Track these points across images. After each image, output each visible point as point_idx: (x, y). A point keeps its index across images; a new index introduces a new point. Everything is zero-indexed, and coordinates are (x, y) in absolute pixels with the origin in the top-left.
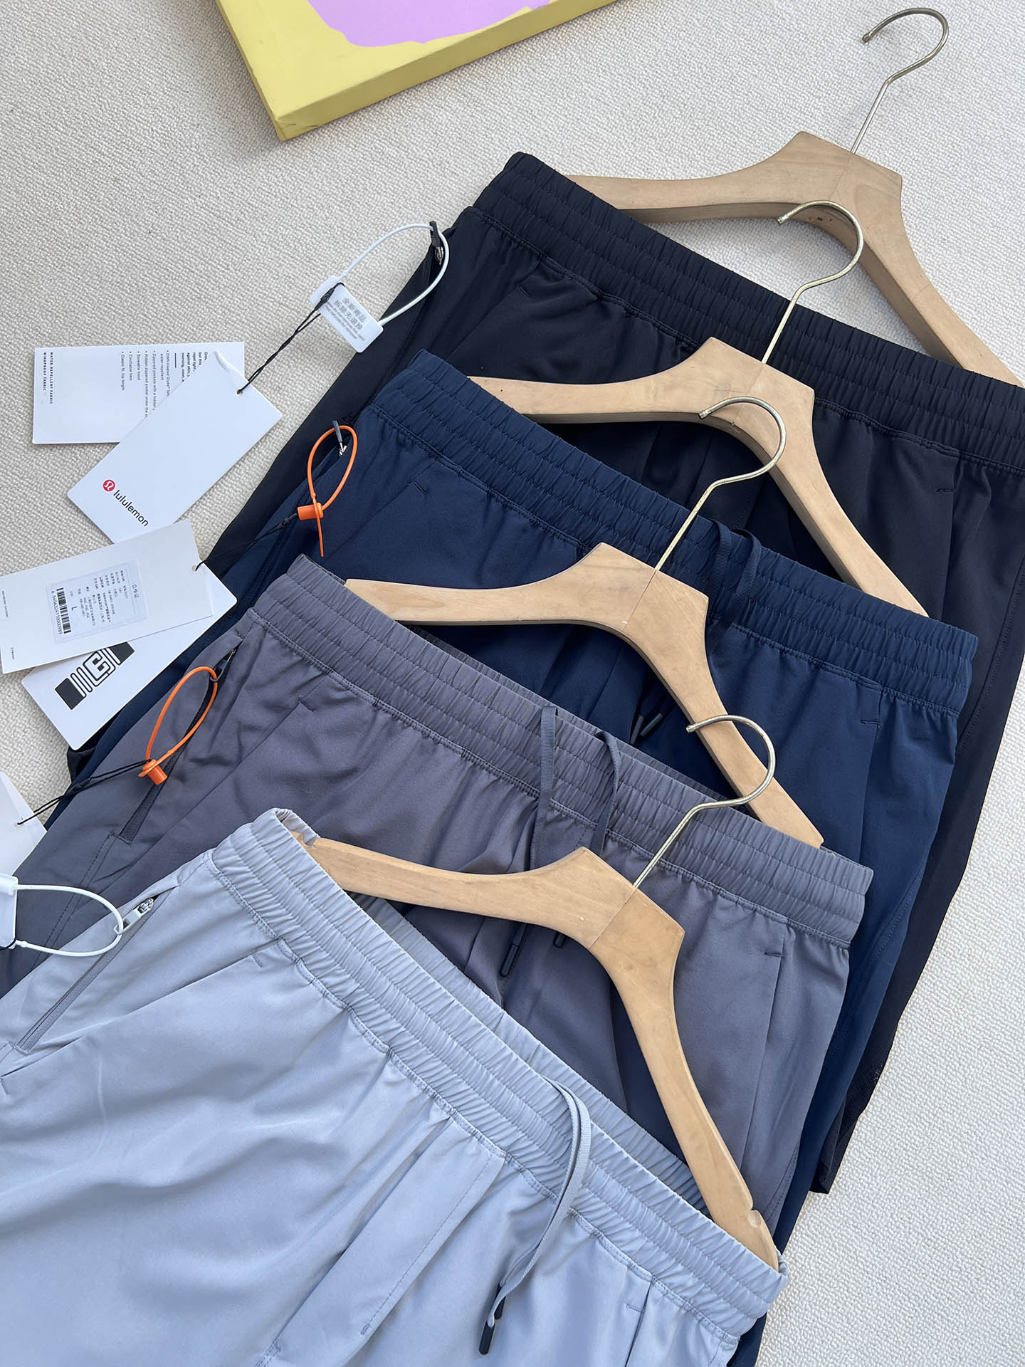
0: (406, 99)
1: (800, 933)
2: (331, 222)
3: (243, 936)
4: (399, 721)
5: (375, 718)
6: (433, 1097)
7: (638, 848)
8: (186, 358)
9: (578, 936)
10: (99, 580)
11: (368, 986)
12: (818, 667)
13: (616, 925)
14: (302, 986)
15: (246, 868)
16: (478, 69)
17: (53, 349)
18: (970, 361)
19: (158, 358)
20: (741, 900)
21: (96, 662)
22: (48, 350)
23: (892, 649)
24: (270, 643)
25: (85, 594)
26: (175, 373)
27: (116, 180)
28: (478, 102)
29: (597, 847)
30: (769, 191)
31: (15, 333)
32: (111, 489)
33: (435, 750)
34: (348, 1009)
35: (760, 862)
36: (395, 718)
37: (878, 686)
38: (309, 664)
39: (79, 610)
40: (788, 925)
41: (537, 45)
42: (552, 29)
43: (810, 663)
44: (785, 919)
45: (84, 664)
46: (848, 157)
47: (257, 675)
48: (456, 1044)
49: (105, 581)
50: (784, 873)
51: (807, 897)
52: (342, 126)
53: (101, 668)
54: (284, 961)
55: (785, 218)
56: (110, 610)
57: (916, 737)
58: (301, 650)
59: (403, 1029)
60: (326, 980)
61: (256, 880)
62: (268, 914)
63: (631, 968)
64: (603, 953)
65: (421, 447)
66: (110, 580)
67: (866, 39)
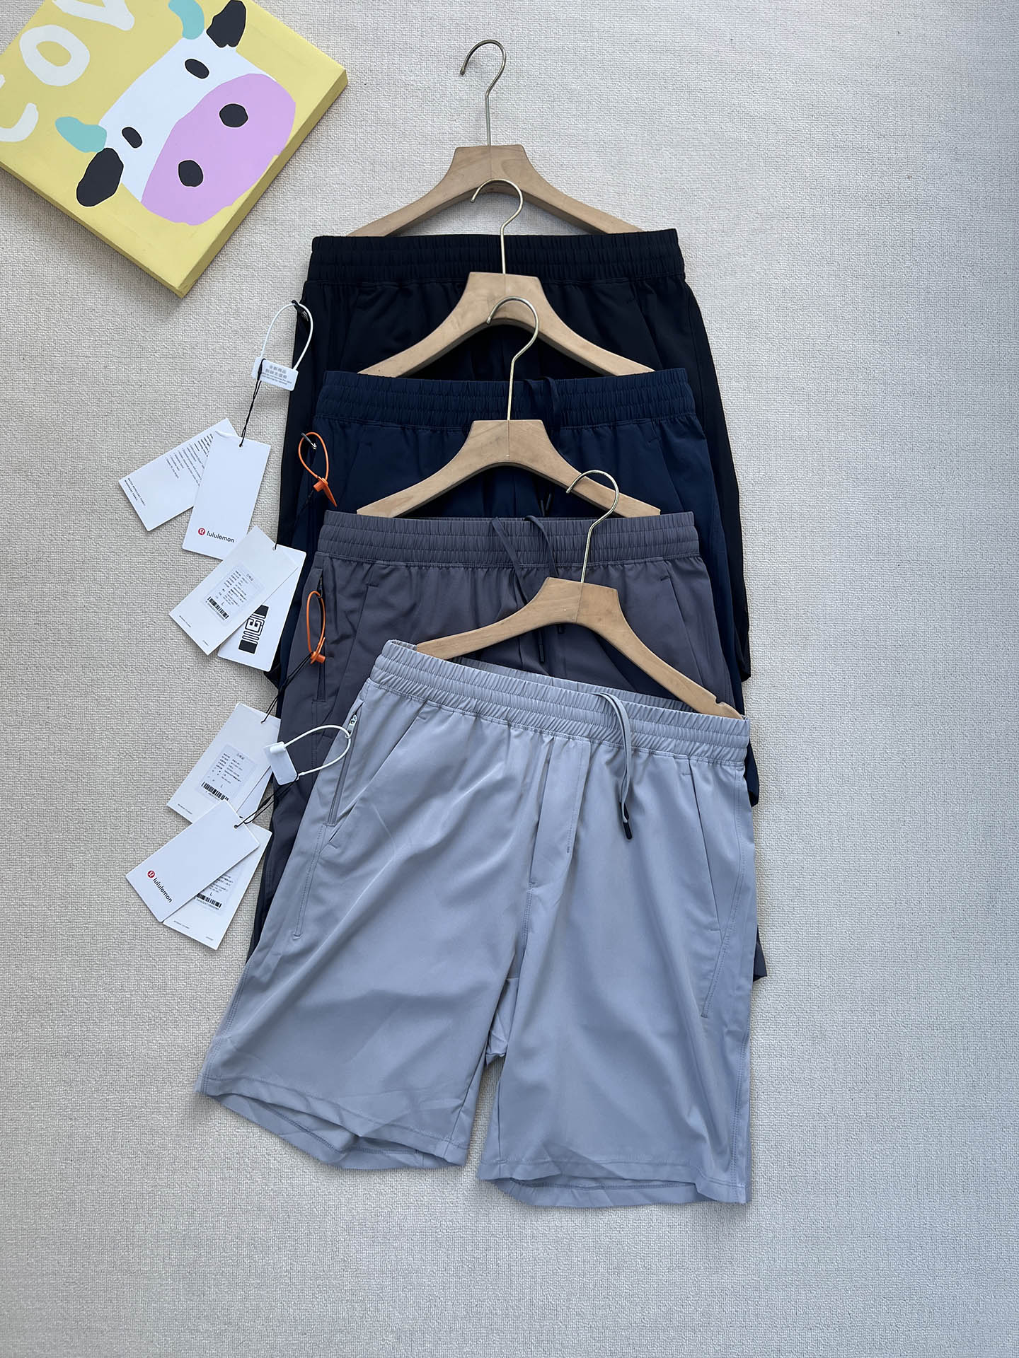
0: (236, 239)
1: (672, 561)
2: (234, 328)
3: (408, 709)
4: (424, 568)
5: (410, 573)
6: (541, 733)
7: (574, 564)
8: (202, 443)
9: (568, 619)
10: (227, 583)
11: (481, 698)
12: (614, 428)
13: (582, 604)
14: (450, 716)
15: (392, 675)
16: (265, 201)
17: (128, 477)
18: (610, 229)
19: (187, 451)
20: (636, 561)
21: (251, 624)
22: (126, 478)
23: (645, 398)
24: (337, 563)
25: (224, 594)
26: (201, 454)
27: (105, 367)
28: (275, 220)
29: (555, 574)
30: (457, 189)
31: (102, 479)
32: (204, 533)
33: (449, 572)
34: (478, 715)
35: (635, 537)
36: (420, 567)
37: (649, 420)
38: (362, 563)
39: (226, 603)
40: (665, 561)
41: (289, 170)
42: (291, 158)
43: (610, 427)
44: (662, 558)
45: (246, 628)
46: (488, 150)
47: (340, 583)
48: (537, 701)
49: (230, 582)
50: (649, 536)
51: (666, 542)
52: (210, 272)
53: (256, 625)
54: (435, 710)
55: (473, 198)
56: (243, 594)
57: (680, 435)
58: (354, 559)
59: (509, 708)
60: (460, 707)
61: (400, 678)
62: (415, 691)
63: (600, 620)
64: (583, 620)
65: (355, 422)
66: (233, 579)
67: (462, 73)
